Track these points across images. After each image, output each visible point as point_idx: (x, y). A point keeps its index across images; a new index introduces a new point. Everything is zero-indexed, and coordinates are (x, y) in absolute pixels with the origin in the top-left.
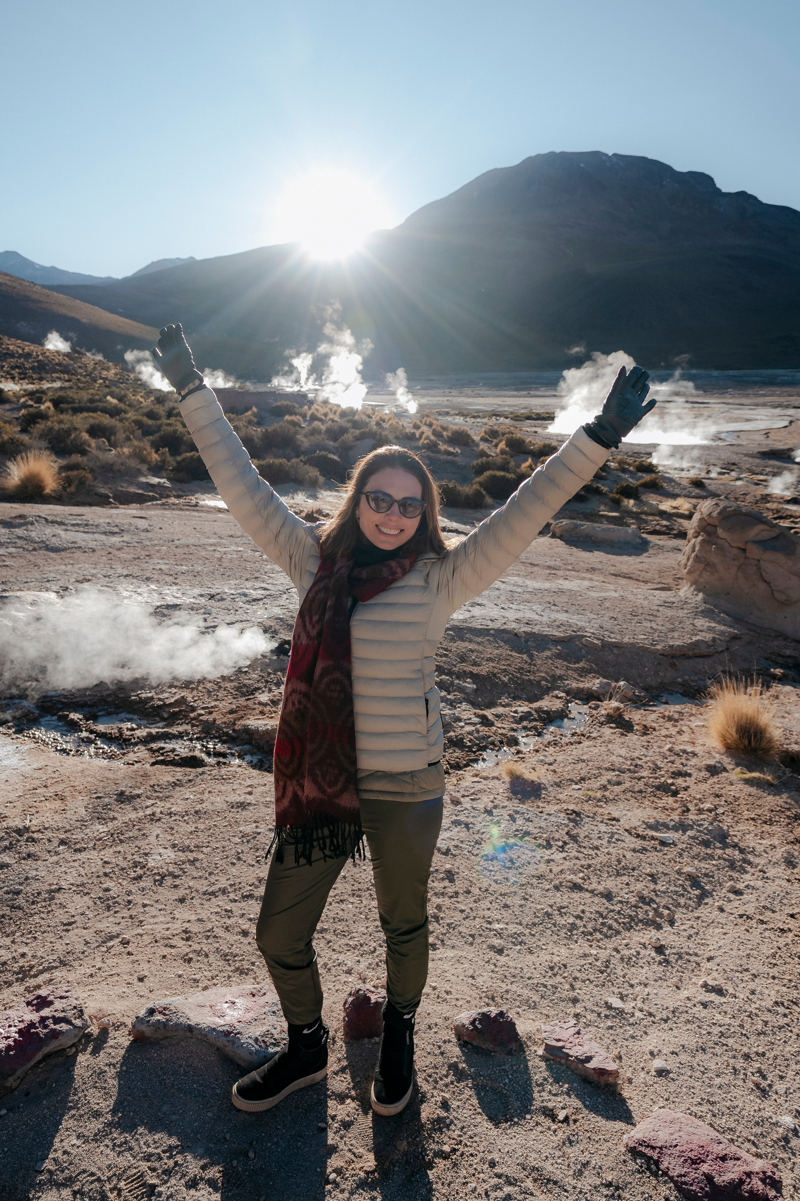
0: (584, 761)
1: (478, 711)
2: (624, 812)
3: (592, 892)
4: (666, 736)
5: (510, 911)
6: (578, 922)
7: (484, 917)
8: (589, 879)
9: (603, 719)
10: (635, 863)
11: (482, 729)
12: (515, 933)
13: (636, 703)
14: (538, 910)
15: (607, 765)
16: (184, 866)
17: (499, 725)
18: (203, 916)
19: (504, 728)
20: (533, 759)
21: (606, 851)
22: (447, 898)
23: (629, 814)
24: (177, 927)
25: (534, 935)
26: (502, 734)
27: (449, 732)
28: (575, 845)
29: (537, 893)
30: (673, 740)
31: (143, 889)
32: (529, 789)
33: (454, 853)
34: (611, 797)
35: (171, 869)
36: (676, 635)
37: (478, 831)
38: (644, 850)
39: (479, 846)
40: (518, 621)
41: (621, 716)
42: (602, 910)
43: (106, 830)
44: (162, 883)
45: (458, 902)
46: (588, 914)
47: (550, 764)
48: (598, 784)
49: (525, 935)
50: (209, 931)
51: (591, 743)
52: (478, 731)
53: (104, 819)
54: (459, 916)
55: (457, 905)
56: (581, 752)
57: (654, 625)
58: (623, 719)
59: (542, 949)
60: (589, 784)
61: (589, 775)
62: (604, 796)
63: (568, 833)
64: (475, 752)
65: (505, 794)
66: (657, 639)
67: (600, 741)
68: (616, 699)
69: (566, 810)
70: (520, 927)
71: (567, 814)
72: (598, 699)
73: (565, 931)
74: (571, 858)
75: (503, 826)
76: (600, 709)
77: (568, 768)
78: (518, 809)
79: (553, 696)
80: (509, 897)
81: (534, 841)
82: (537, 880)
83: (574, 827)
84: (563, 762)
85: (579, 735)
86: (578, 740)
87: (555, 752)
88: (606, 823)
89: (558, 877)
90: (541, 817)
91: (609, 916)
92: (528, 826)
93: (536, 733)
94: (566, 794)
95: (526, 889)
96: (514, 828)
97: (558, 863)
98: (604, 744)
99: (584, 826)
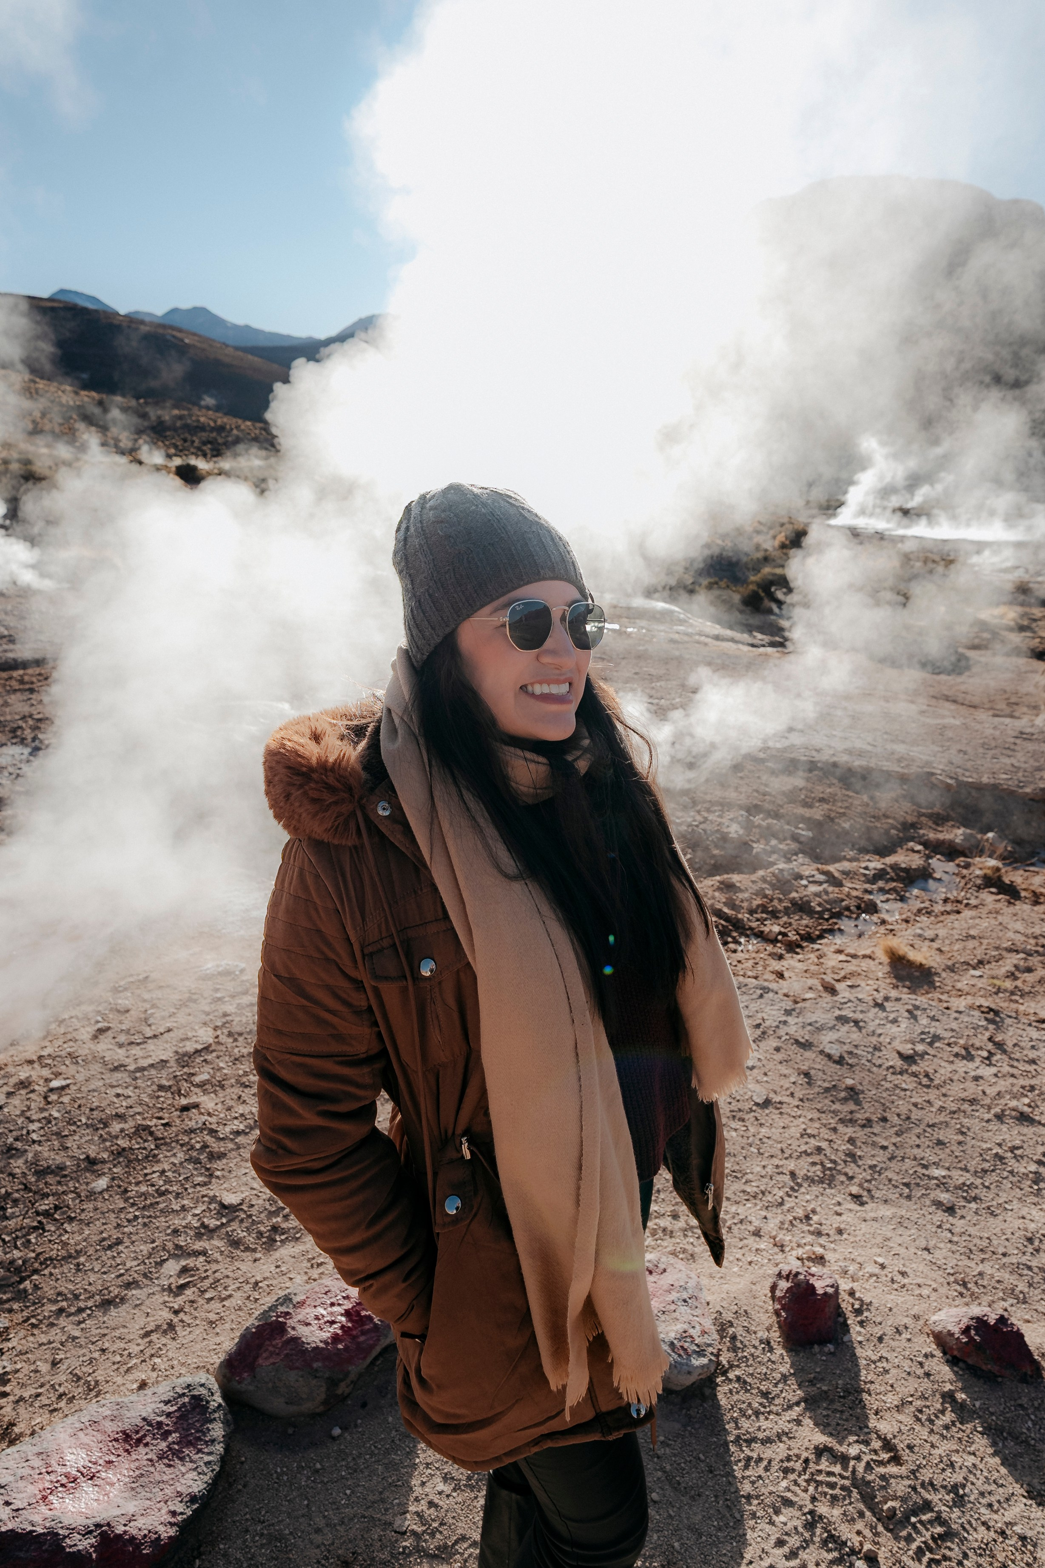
0: (974, 937)
1: (820, 866)
5: (948, 1151)
7: (915, 1159)
8: (1037, 1106)
9: (979, 882)
11: (830, 889)
12: (964, 1184)
13: (1011, 862)
14: (985, 1151)
15: (1006, 944)
17: (850, 885)
19: (856, 889)
20: (909, 933)
22: (857, 1128)
25: (988, 1188)
26: (857, 897)
27: (790, 892)
28: (1004, 1057)
29: (974, 1124)
32: (917, 974)
33: (850, 1061)
34: (1027, 989)
37: (874, 1032)
39: (881, 1054)
40: (849, 751)
41: (1000, 878)
45: (875, 1134)
47: (932, 940)
48: (1003, 971)
49: (976, 1188)
51: (973, 913)
52: (826, 892)
54: (882, 1156)
55: (875, 1139)
56: (965, 925)
57: (1013, 761)
58: (1003, 882)
59: (1006, 1209)
60: (990, 969)
61: (987, 957)
62: (1016, 987)
63: (990, 1039)
64: (827, 920)
65: (888, 981)
66: (1023, 779)
67: (984, 911)
68: (990, 856)
69: (980, 1006)
70: (968, 1175)
71: (983, 1012)
72: (966, 856)
73: (1029, 1183)
74: (1004, 1076)
75: (903, 1026)
76: (972, 868)
77: (957, 947)
78: (917, 1003)
79: (908, 850)
80: (940, 1129)
81: (949, 1049)
82: (970, 1105)
83: (996, 1030)
84: (947, 938)
85: (953, 902)
86: (956, 909)
87: (932, 924)
88: (1036, 1027)
89: (996, 1102)
90: (949, 1015)
92: (935, 1027)
93: (898, 898)
94: (965, 982)
95: (958, 1118)
96: (918, 1029)
97: (989, 1081)
98: (992, 915)
99: (1007, 1029)
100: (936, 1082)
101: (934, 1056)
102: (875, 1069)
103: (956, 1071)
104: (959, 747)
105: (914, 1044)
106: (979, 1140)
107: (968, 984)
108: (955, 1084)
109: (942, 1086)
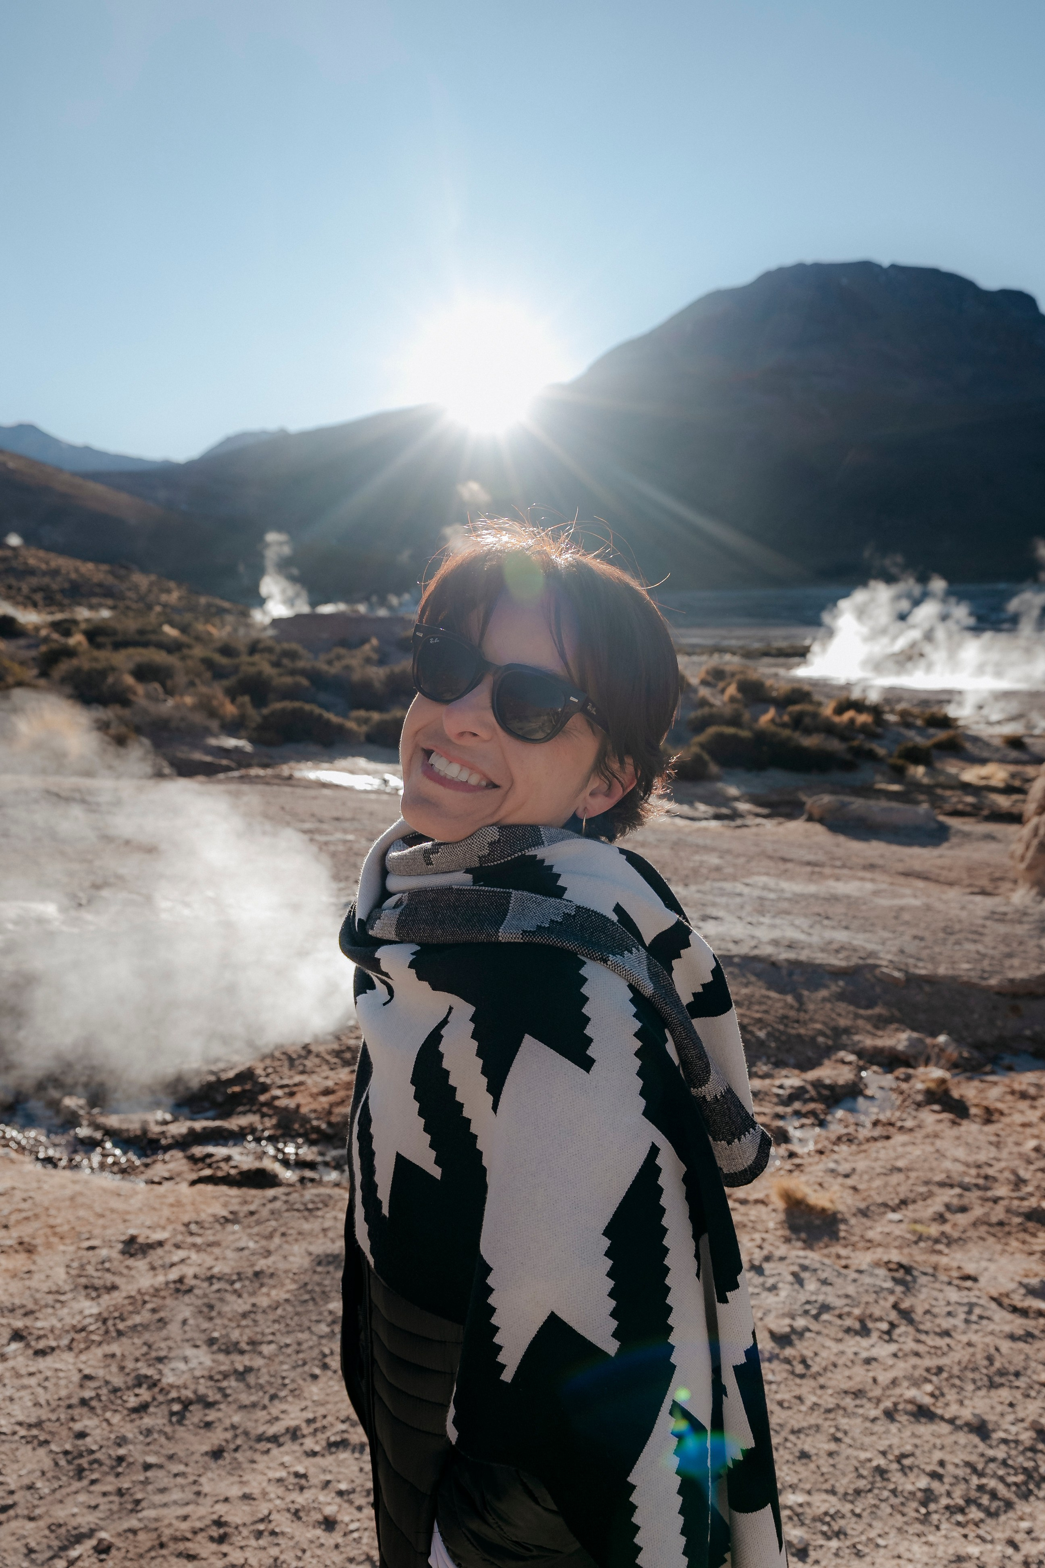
0: (900, 1170)
2: (984, 1264)
3: (951, 1421)
4: (1024, 1125)
5: (812, 1466)
6: (936, 1485)
8: (943, 1395)
9: (920, 1098)
10: (1018, 1361)
12: (826, 1514)
13: (965, 1071)
14: (863, 1463)
15: (939, 1177)
16: (225, 1384)
18: (254, 1487)
19: (764, 1114)
20: (817, 1168)
21: (965, 1339)
23: (993, 1267)
24: (203, 1512)
25: (859, 1516)
28: (910, 1329)
29: (854, 1425)
30: (1035, 1131)
31: (149, 1432)
32: (817, 1222)
34: (956, 1235)
35: (202, 1390)
36: (1016, 962)
38: (1028, 1337)
40: (775, 942)
41: (946, 1092)
42: (973, 1458)
43: (95, 1310)
44: (183, 1417)
46: (950, 1468)
47: (847, 1176)
48: (930, 1212)
49: (843, 1517)
50: (262, 1520)
51: (906, 1138)
53: (96, 1289)
56: (892, 1154)
57: (980, 948)
58: (951, 1098)
59: (878, 1546)
60: (915, 1211)
61: (912, 1196)
62: (943, 1233)
63: (895, 1306)
65: (780, 1233)
66: (988, 968)
67: (919, 1134)
68: (937, 1065)
69: (889, 1262)
70: (833, 1499)
71: (890, 1270)
72: (908, 1065)
73: (914, 1505)
74: (906, 1355)
75: (783, 1294)
76: (913, 1081)
77: (878, 1183)
78: (806, 1262)
79: (837, 1061)
80: (807, 1435)
81: (839, 1322)
82: (853, 1399)
83: (904, 1293)
84: (866, 1172)
85: (884, 1125)
86: (885, 1134)
87: (851, 1154)
88: (957, 1286)
89: (888, 1392)
90: (846, 1276)
91: (988, 1471)
92: (826, 1294)
93: (816, 1122)
94: (879, 1229)
95: (834, 1419)
96: (803, 1297)
97: (884, 1364)
98: (928, 1140)
99: (919, 1291)
100: (815, 1369)
101: (818, 1333)
103: (843, 1353)
104: (915, 932)
105: (793, 1318)
106: (856, 1449)
107: (881, 1233)
108: (838, 1370)
109: (820, 1375)
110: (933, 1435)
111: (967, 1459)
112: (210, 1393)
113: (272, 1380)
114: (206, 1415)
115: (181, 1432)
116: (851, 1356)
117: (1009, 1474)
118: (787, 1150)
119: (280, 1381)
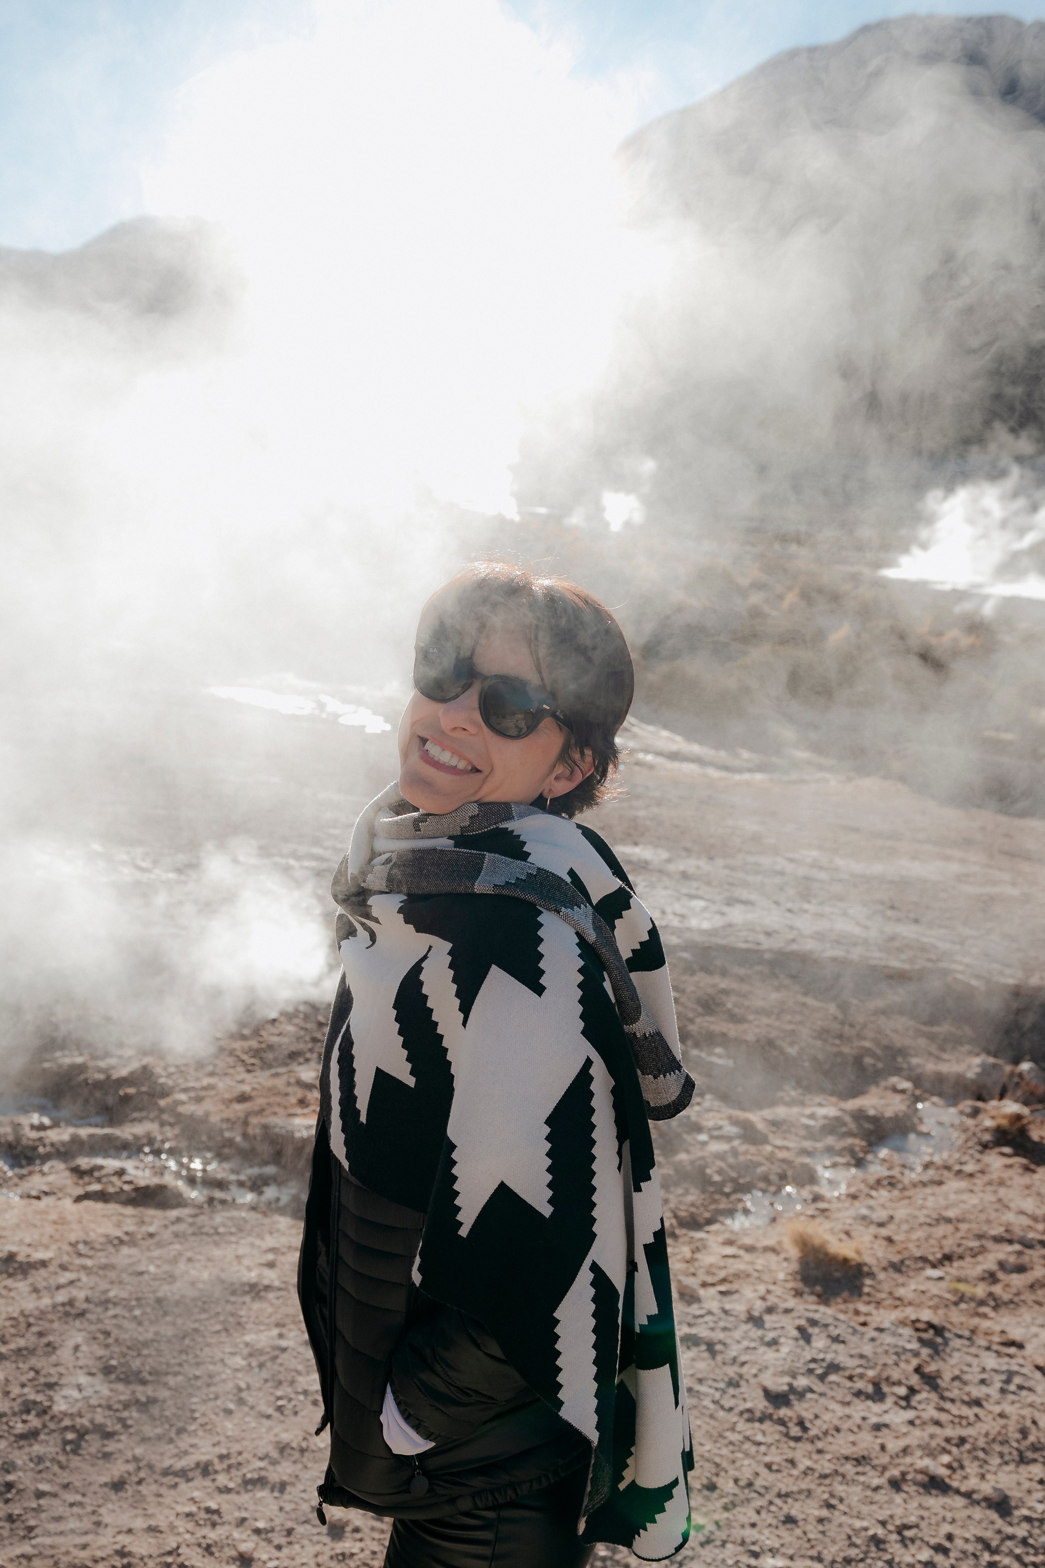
0: (948, 1221)
1: (737, 1113)
2: (1034, 1330)
3: (968, 1495)
5: (798, 1531)
8: (962, 1467)
9: (987, 1137)
11: (743, 1148)
14: (857, 1532)
15: (997, 1231)
16: (125, 1414)
17: (779, 1142)
18: (161, 1521)
19: (788, 1149)
21: (997, 1409)
26: (783, 1161)
28: (934, 1396)
29: (854, 1494)
31: (40, 1460)
32: (837, 1275)
34: (1006, 1297)
35: (99, 1419)
37: (735, 1359)
39: (736, 1391)
41: (1023, 1132)
42: (988, 1534)
44: (78, 1447)
46: (959, 1543)
47: (881, 1225)
48: (978, 1270)
50: (170, 1553)
51: (963, 1184)
52: (735, 1152)
56: (942, 1202)
58: (1028, 1139)
60: (960, 1268)
61: (960, 1250)
62: (991, 1294)
63: (918, 1370)
64: (728, 1195)
65: (791, 1285)
67: (980, 1181)
68: (1014, 1098)
69: (918, 1321)
71: (917, 1330)
72: (979, 1099)
74: (924, 1423)
75: (784, 1350)
76: (981, 1117)
77: (920, 1234)
78: (817, 1316)
79: (886, 1088)
80: (796, 1500)
81: (848, 1384)
82: (854, 1466)
83: (931, 1356)
84: (907, 1221)
85: (938, 1168)
86: (937, 1178)
87: (891, 1200)
88: (996, 1352)
89: (897, 1461)
90: (863, 1334)
91: (1004, 1548)
92: (836, 1352)
93: (853, 1162)
94: (913, 1287)
95: (830, 1485)
96: (808, 1355)
97: (897, 1432)
98: (989, 1188)
99: (950, 1356)
100: (813, 1432)
101: (822, 1395)
102: (721, 1414)
103: (849, 1417)
105: (794, 1376)
106: (852, 1517)
107: (915, 1290)
108: (841, 1435)
109: (819, 1439)
110: (944, 1508)
111: (979, 1534)
112: (109, 1423)
113: (180, 1412)
114: (104, 1446)
115: (75, 1461)
116: (859, 1421)
117: (1027, 1554)
118: (811, 1192)
119: (189, 1415)
